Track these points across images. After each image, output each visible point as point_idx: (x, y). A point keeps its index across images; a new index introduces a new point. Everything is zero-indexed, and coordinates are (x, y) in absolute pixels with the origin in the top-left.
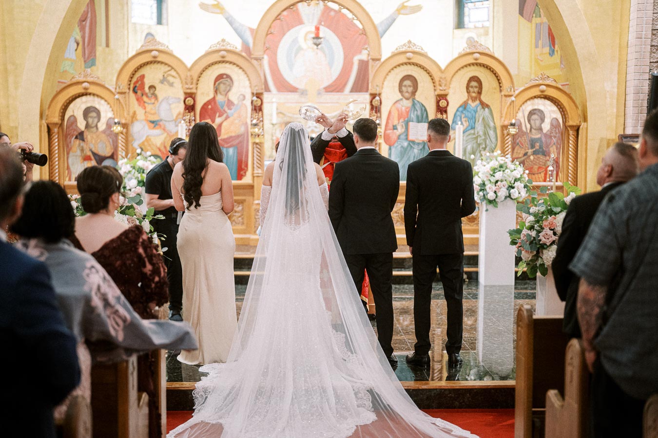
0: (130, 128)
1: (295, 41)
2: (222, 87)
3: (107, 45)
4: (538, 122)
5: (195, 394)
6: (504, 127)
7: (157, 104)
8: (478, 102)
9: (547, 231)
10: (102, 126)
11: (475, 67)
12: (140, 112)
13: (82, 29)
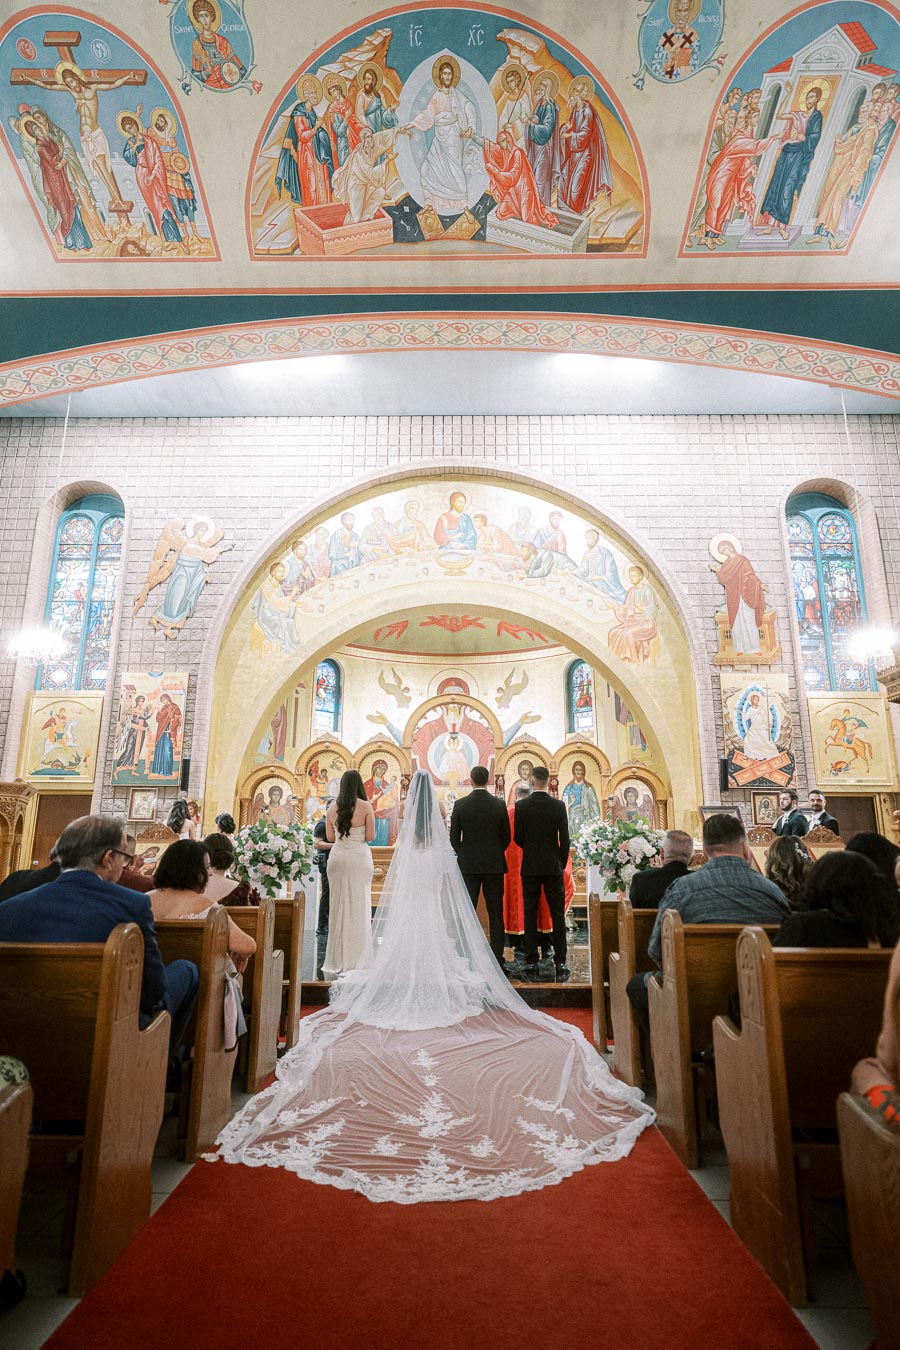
0: (305, 803)
1: (442, 743)
2: (379, 770)
3: (294, 746)
4: (633, 798)
5: (331, 991)
6: (605, 801)
7: (327, 784)
8: (582, 782)
9: (622, 851)
10: (283, 802)
11: (579, 754)
12: (314, 792)
13: (275, 733)
